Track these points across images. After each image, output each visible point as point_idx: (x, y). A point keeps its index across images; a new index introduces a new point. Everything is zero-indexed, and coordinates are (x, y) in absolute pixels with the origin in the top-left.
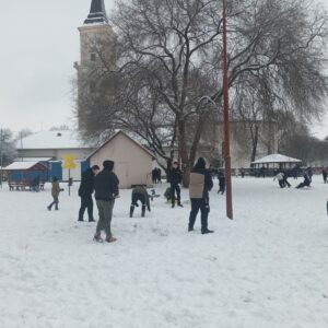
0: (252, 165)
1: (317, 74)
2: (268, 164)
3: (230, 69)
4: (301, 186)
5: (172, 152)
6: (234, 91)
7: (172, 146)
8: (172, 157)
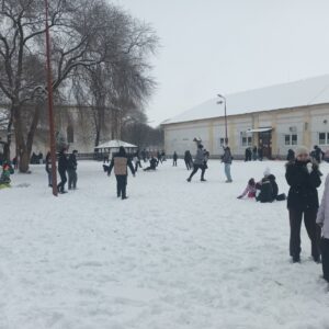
0: (97, 150)
1: (138, 75)
2: (109, 149)
3: (64, 62)
4: (148, 169)
5: (9, 137)
6: (71, 81)
7: (9, 129)
8: (9, 141)
